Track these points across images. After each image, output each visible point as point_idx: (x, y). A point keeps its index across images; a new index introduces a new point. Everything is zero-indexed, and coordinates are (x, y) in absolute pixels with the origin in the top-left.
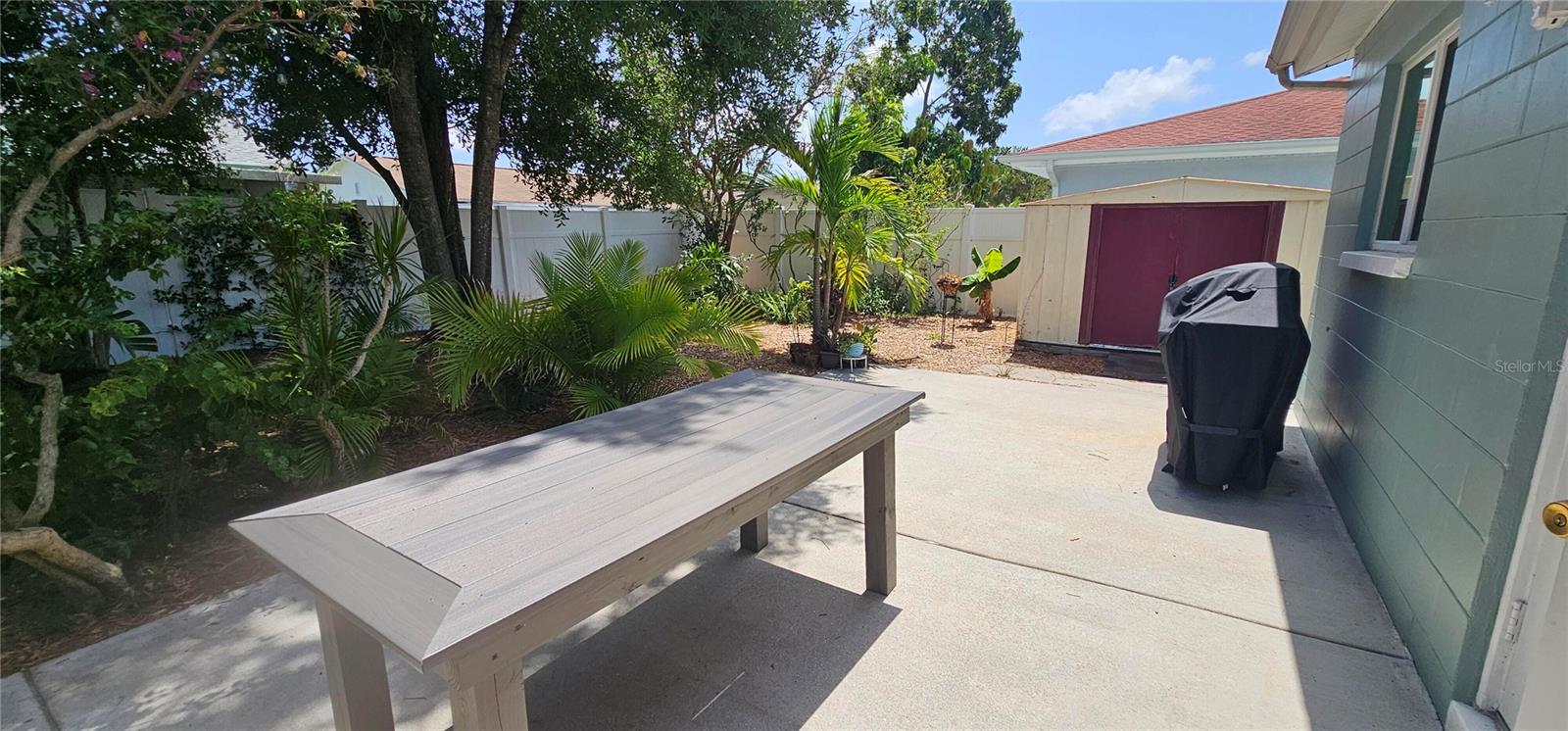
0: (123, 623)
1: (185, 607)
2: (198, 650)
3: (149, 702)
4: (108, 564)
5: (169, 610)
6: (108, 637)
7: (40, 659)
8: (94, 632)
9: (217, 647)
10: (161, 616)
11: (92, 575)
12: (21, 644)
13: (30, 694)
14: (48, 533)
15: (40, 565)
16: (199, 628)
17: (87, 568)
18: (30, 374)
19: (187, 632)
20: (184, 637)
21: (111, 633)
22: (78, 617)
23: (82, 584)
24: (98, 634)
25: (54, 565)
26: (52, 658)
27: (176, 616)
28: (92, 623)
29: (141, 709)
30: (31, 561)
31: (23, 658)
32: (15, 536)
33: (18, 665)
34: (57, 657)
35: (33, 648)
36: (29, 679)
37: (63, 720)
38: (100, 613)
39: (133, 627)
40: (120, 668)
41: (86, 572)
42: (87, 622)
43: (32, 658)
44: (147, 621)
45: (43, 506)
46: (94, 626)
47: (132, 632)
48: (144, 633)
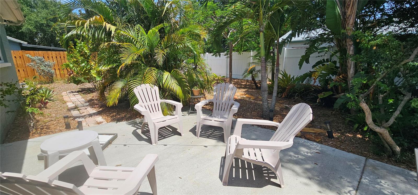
0: (392, 163)
1: (411, 170)
2: (404, 182)
3: (384, 184)
4: (397, 147)
5: (406, 168)
6: (387, 163)
7: (371, 158)
8: (385, 160)
9: (410, 186)
10: (403, 168)
11: (392, 147)
12: (370, 152)
13: (364, 163)
14: (386, 131)
15: (382, 138)
16: (410, 178)
17: (391, 144)
18: (404, 91)
19: (406, 176)
20: (404, 177)
21: (388, 163)
22: (384, 155)
23: (389, 148)
24: (385, 161)
25: (384, 139)
26: (373, 159)
27: (407, 171)
28: (386, 158)
29: (381, 184)
30: (380, 136)
31: (368, 155)
32: (379, 128)
33: (366, 156)
34: (374, 160)
35: (372, 155)
36: (366, 160)
37: (365, 172)
38: (389, 157)
39: (394, 165)
40: (384, 172)
41: (390, 145)
42: (385, 157)
43: (370, 156)
44: (398, 166)
45: (389, 124)
46: (386, 159)
47: (393, 166)
48: (395, 168)
